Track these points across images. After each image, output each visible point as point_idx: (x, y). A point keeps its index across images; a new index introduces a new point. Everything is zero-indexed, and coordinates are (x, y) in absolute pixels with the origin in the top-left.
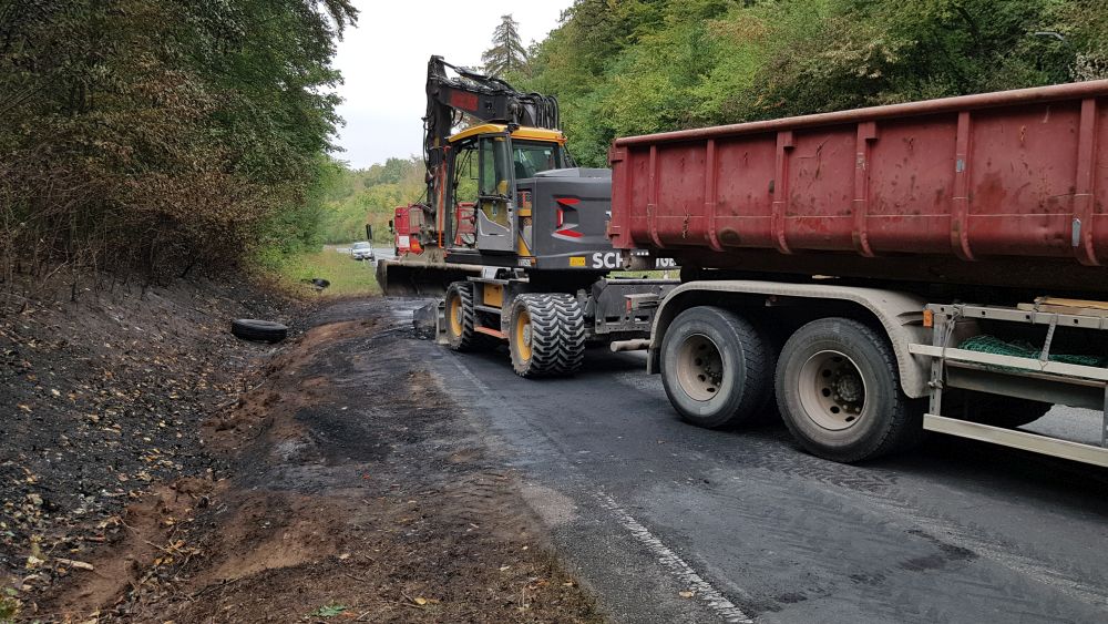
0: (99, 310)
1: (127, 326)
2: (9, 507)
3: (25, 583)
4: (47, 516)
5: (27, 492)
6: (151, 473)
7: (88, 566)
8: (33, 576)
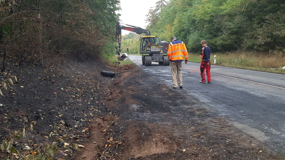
0: (69, 67)
1: (76, 72)
2: (55, 125)
3: (65, 153)
4: (67, 128)
5: (60, 120)
6: (93, 114)
7: (83, 146)
8: (67, 150)
